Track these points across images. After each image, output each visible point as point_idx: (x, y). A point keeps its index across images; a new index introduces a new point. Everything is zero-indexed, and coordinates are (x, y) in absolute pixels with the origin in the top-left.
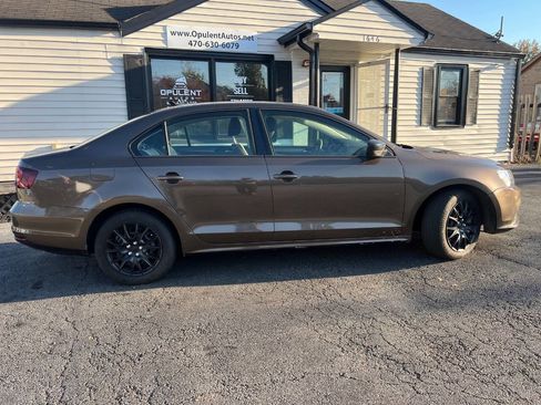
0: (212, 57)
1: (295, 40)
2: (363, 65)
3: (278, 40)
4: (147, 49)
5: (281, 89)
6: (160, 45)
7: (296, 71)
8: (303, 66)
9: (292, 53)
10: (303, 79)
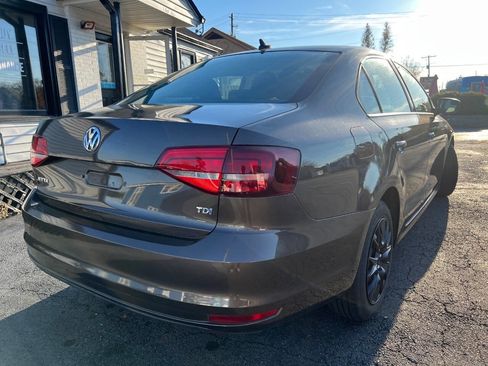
2: (133, 38)
5: (60, 53)
7: (74, 33)
8: (83, 27)
9: (67, 8)
10: (83, 44)
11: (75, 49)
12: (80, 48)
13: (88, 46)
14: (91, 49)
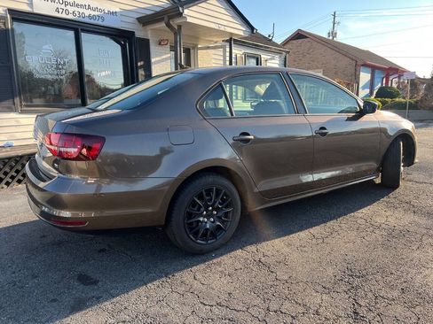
0: (78, 28)
1: (162, 20)
2: (201, 49)
3: (137, 19)
4: (11, 11)
5: (142, 63)
6: (25, 8)
7: (153, 48)
8: (160, 44)
9: (149, 32)
10: (160, 56)
11: (153, 60)
12: (157, 59)
13: (164, 57)
14: (166, 59)
